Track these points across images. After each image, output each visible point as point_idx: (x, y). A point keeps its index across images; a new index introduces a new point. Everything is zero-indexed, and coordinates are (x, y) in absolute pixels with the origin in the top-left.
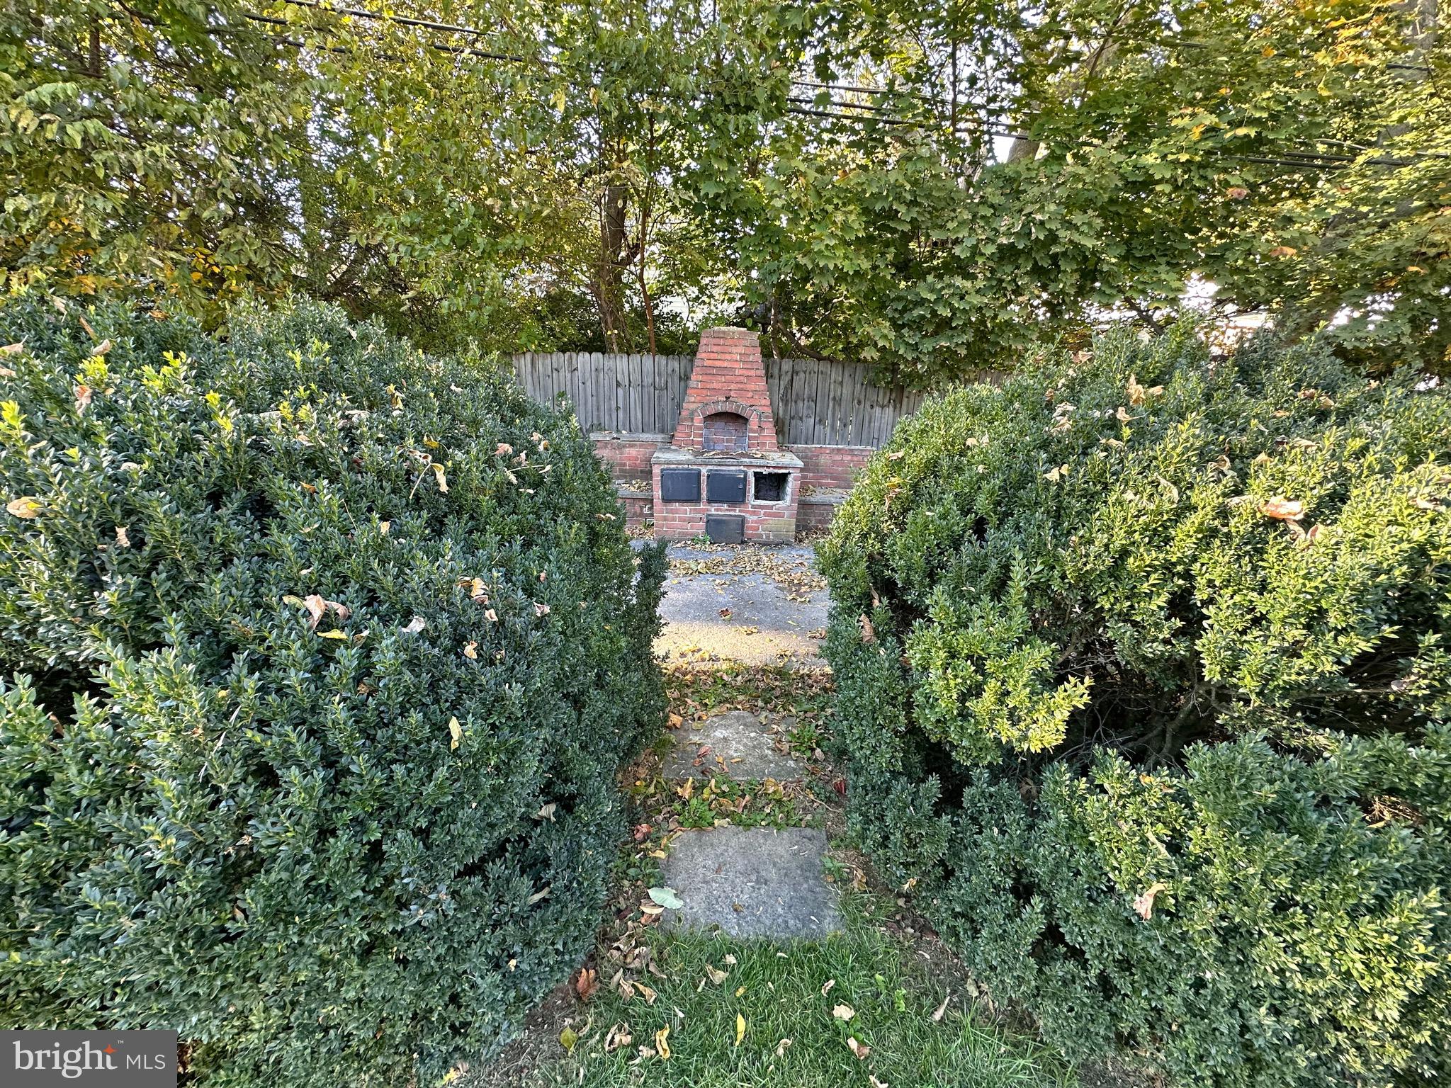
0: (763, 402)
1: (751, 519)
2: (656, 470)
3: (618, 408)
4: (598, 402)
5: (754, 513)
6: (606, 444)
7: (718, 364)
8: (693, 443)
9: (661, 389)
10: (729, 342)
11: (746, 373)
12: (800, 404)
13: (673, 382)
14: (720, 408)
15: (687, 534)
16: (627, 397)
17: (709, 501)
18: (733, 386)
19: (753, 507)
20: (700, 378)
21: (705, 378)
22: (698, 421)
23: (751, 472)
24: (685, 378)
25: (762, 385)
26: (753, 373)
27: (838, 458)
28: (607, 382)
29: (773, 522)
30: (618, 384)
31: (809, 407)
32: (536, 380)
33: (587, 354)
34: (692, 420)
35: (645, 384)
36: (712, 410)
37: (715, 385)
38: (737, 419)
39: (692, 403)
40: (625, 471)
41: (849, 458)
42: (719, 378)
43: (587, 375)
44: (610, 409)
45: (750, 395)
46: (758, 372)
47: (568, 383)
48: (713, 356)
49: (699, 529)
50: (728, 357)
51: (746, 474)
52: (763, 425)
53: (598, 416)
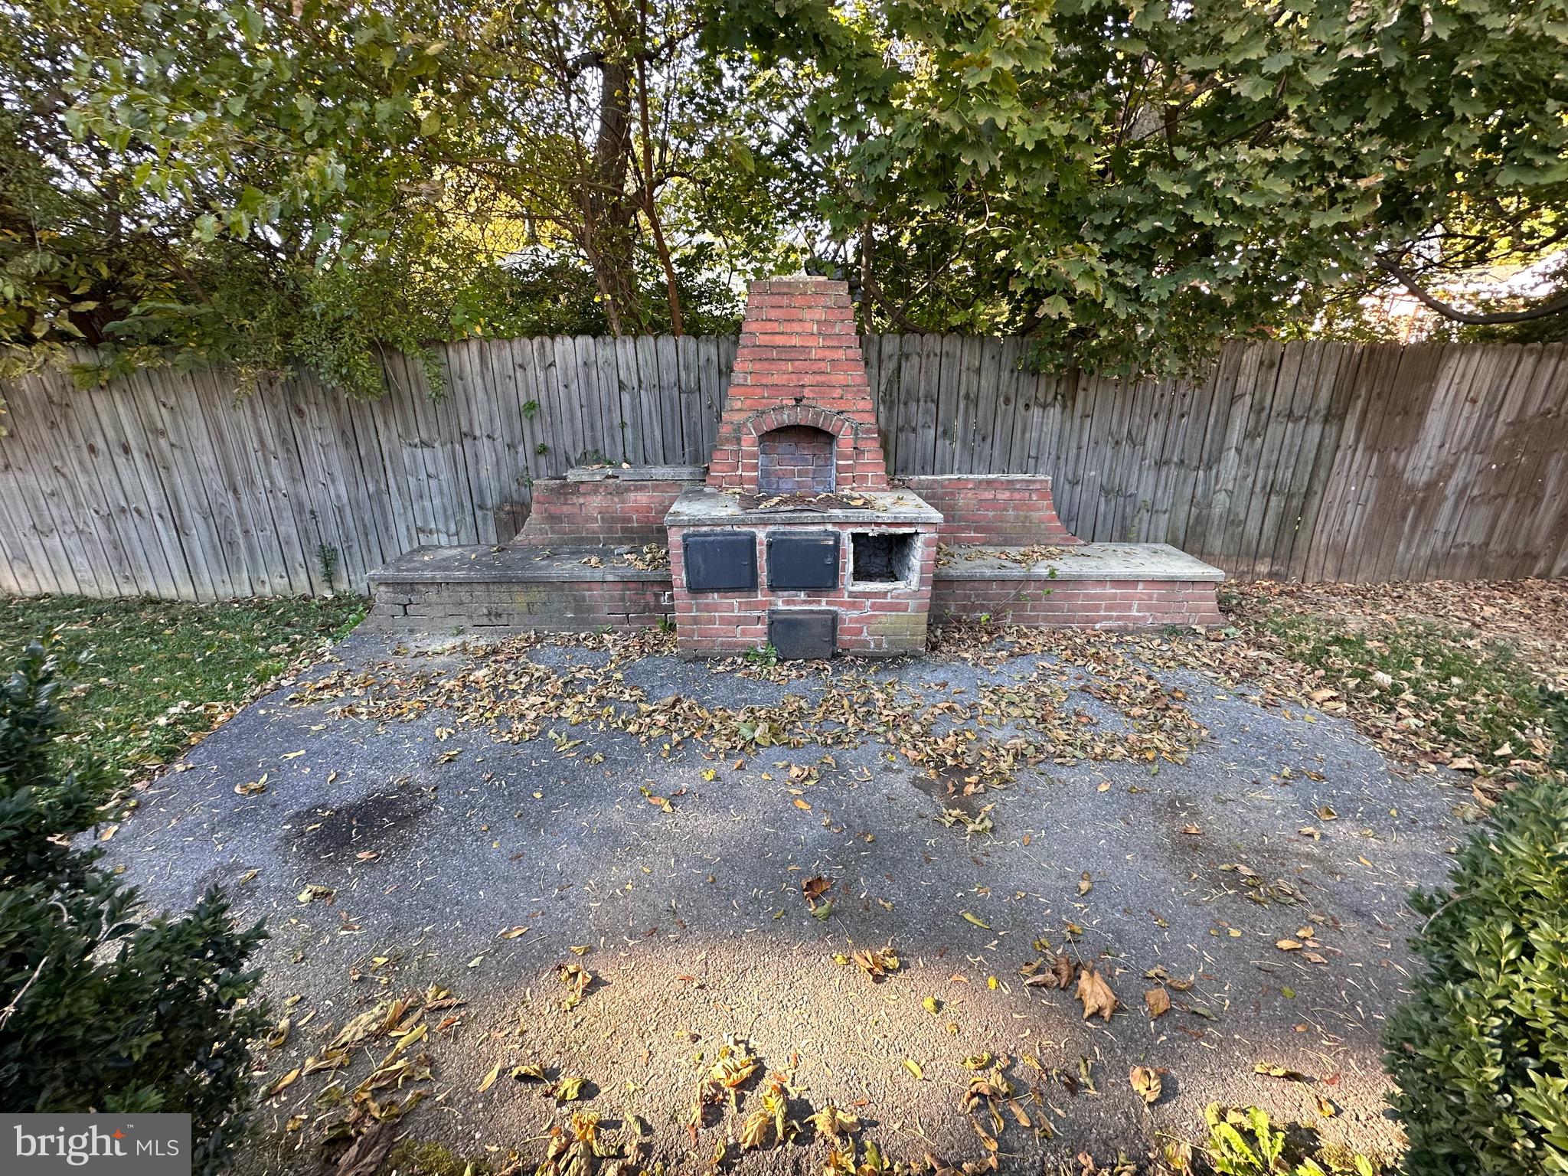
0: (862, 405)
1: (848, 615)
2: (675, 537)
3: (623, 425)
4: (591, 415)
5: (853, 606)
6: (596, 488)
7: (779, 340)
8: (741, 481)
9: (690, 392)
10: (798, 301)
11: (830, 354)
12: (913, 407)
13: (708, 378)
14: (786, 418)
15: (736, 645)
16: (637, 406)
17: (773, 588)
18: (807, 380)
19: (852, 594)
20: (750, 366)
21: (758, 366)
22: (749, 442)
23: (846, 534)
24: (726, 371)
25: (857, 375)
26: (841, 355)
27: (988, 495)
28: (604, 382)
29: (887, 619)
30: (622, 386)
31: (927, 412)
32: (490, 385)
33: (569, 340)
34: (738, 441)
35: (665, 383)
36: (772, 421)
37: (776, 379)
38: (816, 436)
39: (738, 410)
40: (631, 530)
41: (1007, 494)
42: (782, 365)
43: (571, 373)
44: (611, 427)
45: (837, 393)
46: (851, 353)
47: (542, 387)
48: (770, 327)
49: (757, 635)
50: (796, 327)
51: (837, 537)
52: (862, 446)
53: (594, 439)
